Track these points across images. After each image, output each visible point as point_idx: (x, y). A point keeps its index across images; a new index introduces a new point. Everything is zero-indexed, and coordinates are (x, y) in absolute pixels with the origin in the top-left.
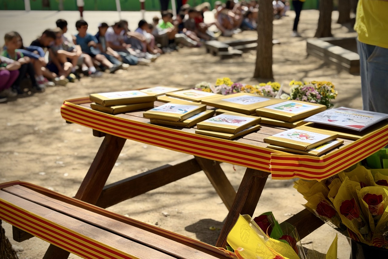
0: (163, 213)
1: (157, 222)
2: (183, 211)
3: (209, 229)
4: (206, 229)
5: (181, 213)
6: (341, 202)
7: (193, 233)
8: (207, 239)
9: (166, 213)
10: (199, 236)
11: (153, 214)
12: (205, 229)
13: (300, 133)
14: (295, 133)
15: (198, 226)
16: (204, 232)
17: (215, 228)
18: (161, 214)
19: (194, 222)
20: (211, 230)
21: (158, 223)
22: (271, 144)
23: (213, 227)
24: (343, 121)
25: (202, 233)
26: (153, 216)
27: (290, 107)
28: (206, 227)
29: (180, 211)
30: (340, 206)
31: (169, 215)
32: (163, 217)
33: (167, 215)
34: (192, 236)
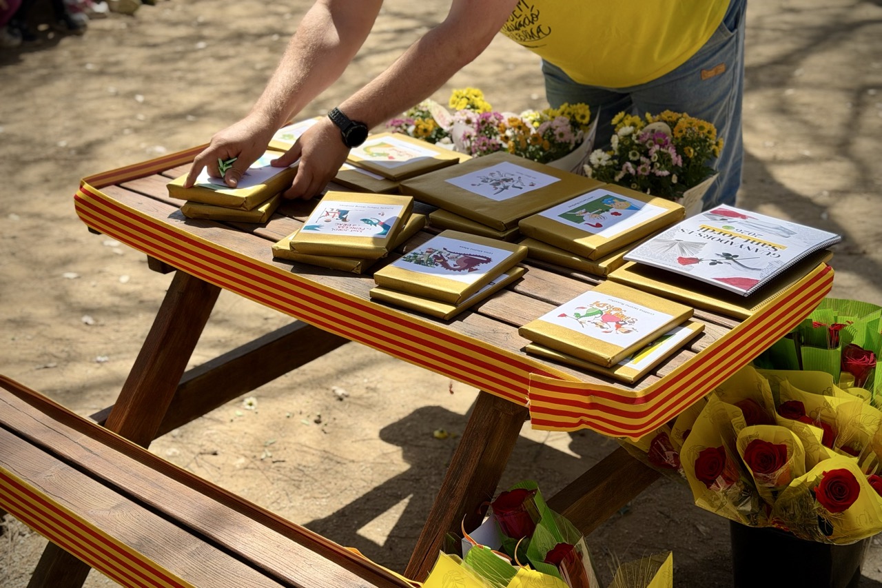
0: (334, 391)
1: (319, 416)
2: (379, 386)
3: (433, 436)
4: (427, 434)
5: (374, 390)
6: (699, 451)
7: (397, 445)
8: (427, 462)
9: (340, 392)
10: (410, 454)
11: (312, 393)
12: (423, 435)
13: (605, 308)
14: (595, 306)
15: (409, 428)
16: (421, 443)
17: (446, 434)
18: (330, 392)
19: (402, 416)
20: (437, 438)
21: (322, 419)
22: (534, 343)
23: (442, 432)
24: (714, 263)
25: (417, 446)
26: (312, 397)
27: (598, 213)
28: (426, 430)
29: (372, 385)
30: (696, 458)
31: (347, 396)
32: (333, 401)
33: (343, 394)
34: (393, 452)
